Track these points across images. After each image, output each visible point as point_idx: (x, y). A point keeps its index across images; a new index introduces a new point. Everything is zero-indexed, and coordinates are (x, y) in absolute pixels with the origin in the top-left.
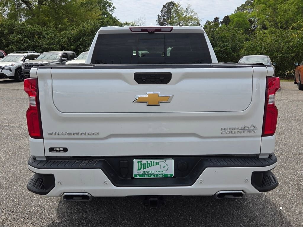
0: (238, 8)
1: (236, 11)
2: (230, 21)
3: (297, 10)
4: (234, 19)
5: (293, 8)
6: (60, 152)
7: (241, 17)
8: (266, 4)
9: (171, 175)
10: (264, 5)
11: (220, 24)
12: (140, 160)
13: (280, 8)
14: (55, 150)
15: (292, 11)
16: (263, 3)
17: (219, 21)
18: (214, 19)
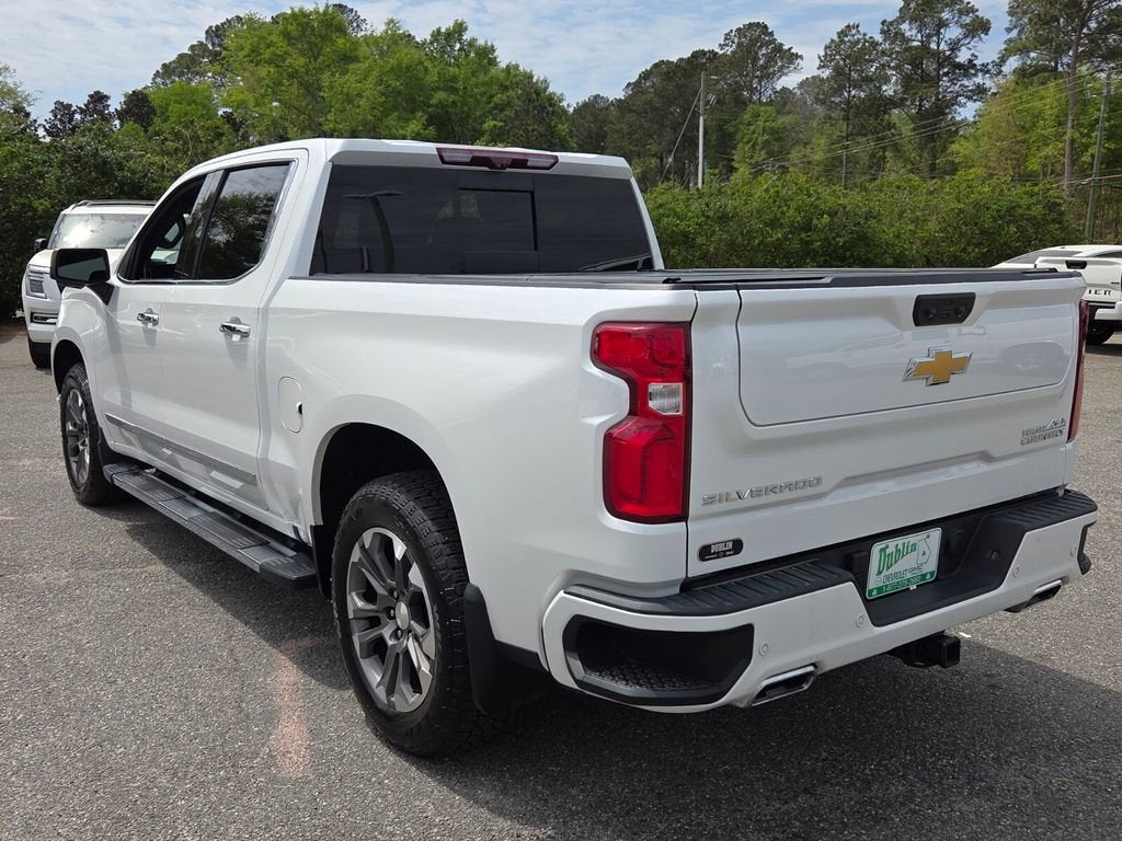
0: (164, 66)
1: (157, 74)
2: (153, 111)
3: (383, 99)
4: (170, 108)
5: (370, 89)
6: (725, 556)
7: (195, 102)
8: (278, 66)
9: (932, 573)
10: (272, 70)
11: (117, 122)
12: (884, 546)
13: (331, 87)
14: (715, 553)
15: (368, 98)
16: (269, 62)
17: (112, 110)
18: (86, 99)
